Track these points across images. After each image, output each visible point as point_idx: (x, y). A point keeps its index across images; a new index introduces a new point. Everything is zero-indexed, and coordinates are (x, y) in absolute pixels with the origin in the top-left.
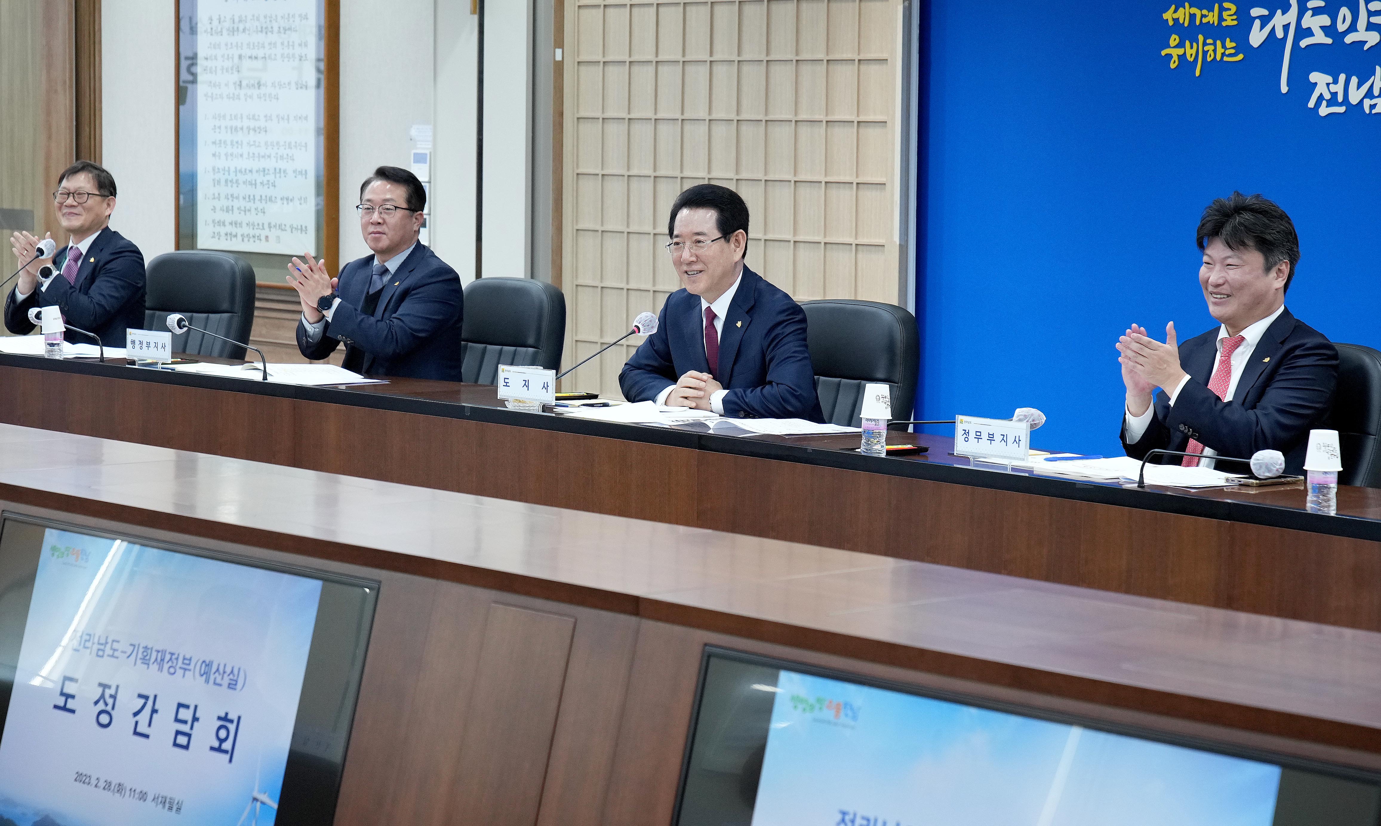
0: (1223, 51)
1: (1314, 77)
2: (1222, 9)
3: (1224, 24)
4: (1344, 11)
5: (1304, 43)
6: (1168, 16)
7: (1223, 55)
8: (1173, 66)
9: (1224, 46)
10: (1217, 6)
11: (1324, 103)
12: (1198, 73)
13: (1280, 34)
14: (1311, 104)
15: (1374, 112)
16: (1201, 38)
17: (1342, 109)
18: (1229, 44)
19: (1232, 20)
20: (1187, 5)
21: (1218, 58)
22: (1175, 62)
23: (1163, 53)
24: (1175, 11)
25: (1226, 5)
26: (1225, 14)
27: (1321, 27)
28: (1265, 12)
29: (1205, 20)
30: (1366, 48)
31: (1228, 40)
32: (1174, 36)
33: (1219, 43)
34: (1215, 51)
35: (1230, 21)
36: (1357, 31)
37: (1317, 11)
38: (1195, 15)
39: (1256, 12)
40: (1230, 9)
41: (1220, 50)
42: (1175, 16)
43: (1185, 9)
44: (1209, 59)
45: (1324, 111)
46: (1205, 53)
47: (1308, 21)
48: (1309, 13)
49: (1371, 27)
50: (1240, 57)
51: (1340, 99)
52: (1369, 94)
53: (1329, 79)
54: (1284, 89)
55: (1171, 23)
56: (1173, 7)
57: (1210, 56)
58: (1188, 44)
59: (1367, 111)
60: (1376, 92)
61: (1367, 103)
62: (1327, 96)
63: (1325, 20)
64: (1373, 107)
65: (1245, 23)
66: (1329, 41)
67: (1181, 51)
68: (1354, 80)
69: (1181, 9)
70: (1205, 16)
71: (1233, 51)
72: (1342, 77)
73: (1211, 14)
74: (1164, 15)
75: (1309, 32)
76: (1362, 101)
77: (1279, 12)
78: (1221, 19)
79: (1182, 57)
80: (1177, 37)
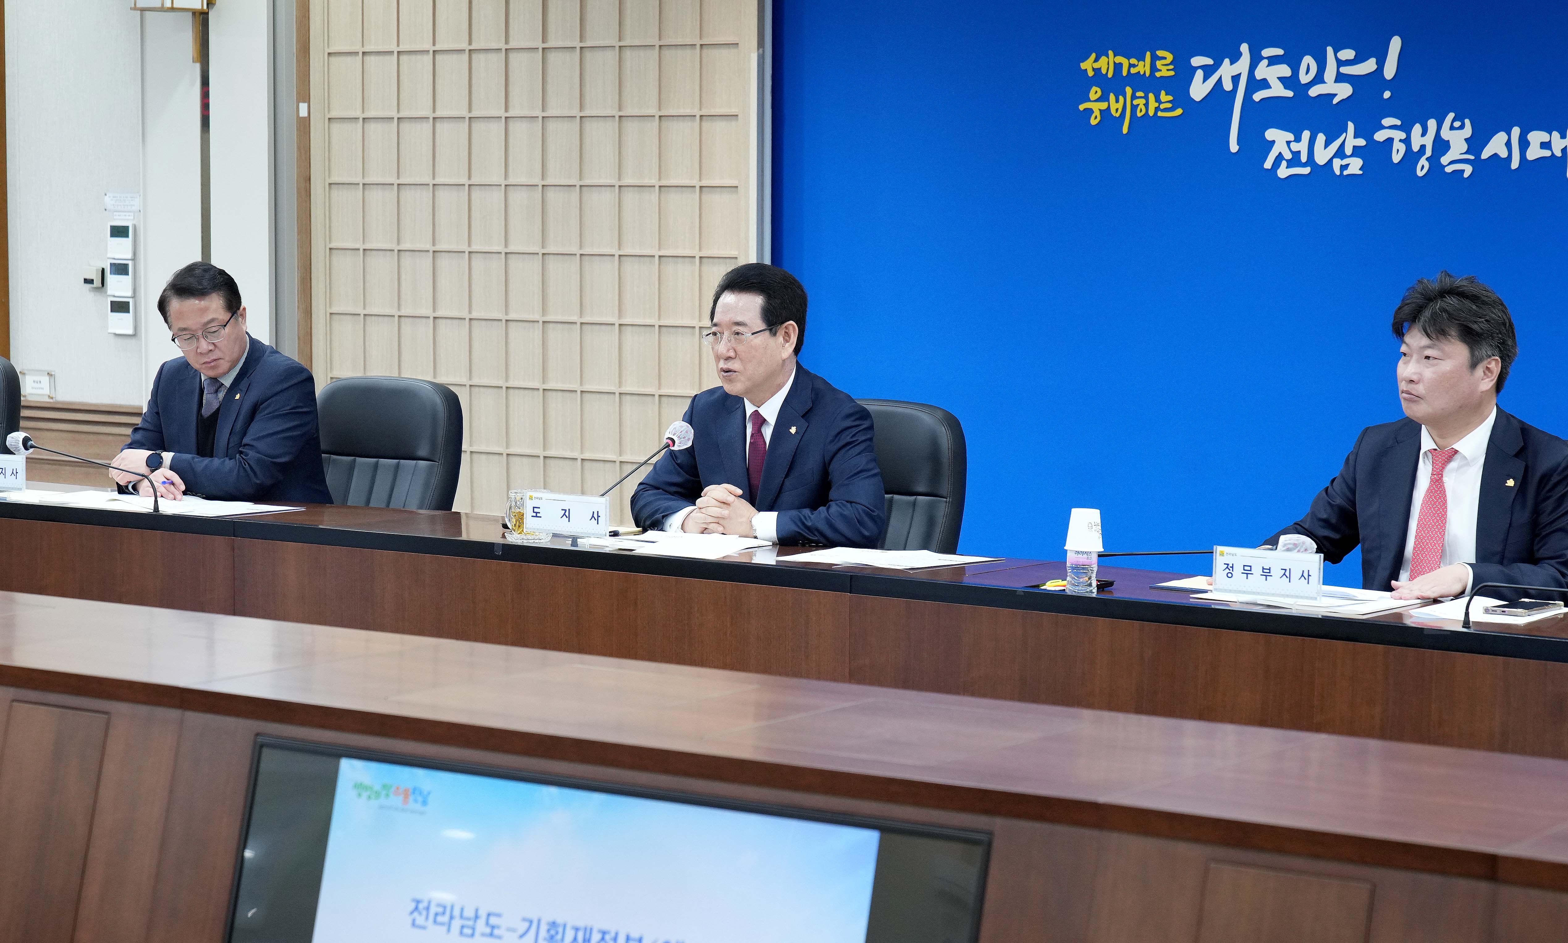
0: (1157, 105)
1: (1271, 134)
2: (1155, 58)
3: (1158, 74)
4: (1308, 60)
5: (1258, 96)
6: (1088, 65)
7: (1157, 109)
8: (1093, 122)
9: (1158, 100)
10: (1148, 54)
11: (1284, 163)
12: (1125, 130)
13: (1228, 86)
14: (1268, 165)
15: (1345, 173)
16: (1129, 91)
17: (1306, 170)
18: (1164, 97)
19: (1168, 70)
20: (1111, 53)
21: (1151, 113)
22: (1096, 117)
23: (1082, 107)
24: (1096, 60)
25: (1160, 53)
26: (1159, 64)
27: (1279, 78)
28: (1209, 61)
29: (1133, 71)
30: (1335, 101)
31: (1163, 93)
32: (1094, 89)
33: (1151, 96)
34: (1146, 105)
35: (1165, 71)
36: (1323, 82)
37: (1273, 61)
38: (1121, 64)
39: (1198, 61)
40: (1165, 58)
41: (1153, 104)
42: (1096, 66)
43: (1108, 58)
44: (1139, 114)
45: (1283, 172)
46: (1134, 108)
47: (1262, 71)
48: (1265, 62)
49: (1340, 78)
50: (1179, 112)
51: (1304, 158)
52: (1340, 153)
53: (1290, 137)
54: (1234, 147)
55: (1091, 73)
56: (1093, 56)
57: (1141, 111)
58: (1112, 97)
59: (1338, 172)
60: (1348, 151)
61: (1337, 164)
62: (1288, 155)
63: (1285, 70)
64: (1344, 167)
65: (1185, 73)
66: (1290, 94)
67: (1104, 105)
68: (1321, 138)
69: (1103, 59)
70: (1134, 66)
71: (1169, 105)
72: (1306, 135)
73: (1141, 63)
74: (1081, 64)
75: (1264, 84)
76: (1331, 161)
77: (1227, 61)
78: (1154, 68)
79: (1106, 113)
80: (1099, 90)
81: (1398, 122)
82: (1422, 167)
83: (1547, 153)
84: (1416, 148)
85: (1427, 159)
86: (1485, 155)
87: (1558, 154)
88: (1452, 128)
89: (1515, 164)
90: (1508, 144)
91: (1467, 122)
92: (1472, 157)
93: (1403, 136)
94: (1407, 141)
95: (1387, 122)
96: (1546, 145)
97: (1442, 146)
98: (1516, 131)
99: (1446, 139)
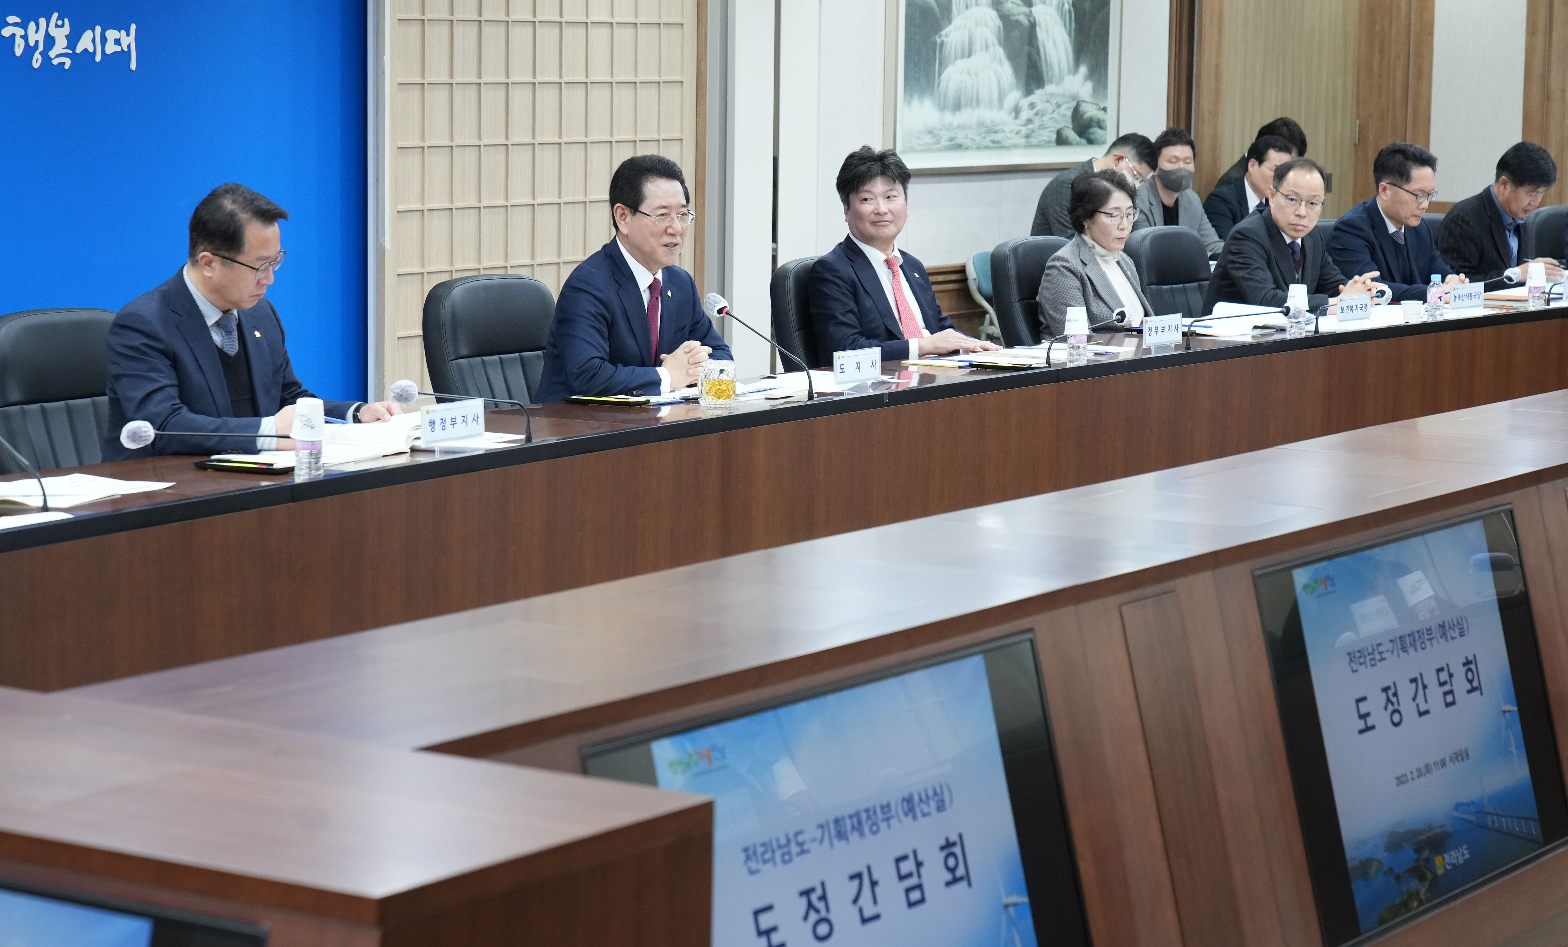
81: (19, 20)
82: (37, 61)
83: (118, 48)
84: (32, 44)
85: (40, 53)
86: (79, 50)
87: (126, 49)
88: (57, 26)
89: (98, 58)
90: (94, 41)
91: (66, 20)
92: (70, 52)
93: (22, 32)
94: (25, 37)
95: (12, 19)
96: (117, 42)
97: (50, 41)
98: (98, 29)
99: (53, 36)
